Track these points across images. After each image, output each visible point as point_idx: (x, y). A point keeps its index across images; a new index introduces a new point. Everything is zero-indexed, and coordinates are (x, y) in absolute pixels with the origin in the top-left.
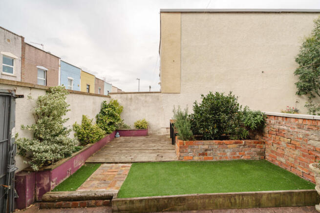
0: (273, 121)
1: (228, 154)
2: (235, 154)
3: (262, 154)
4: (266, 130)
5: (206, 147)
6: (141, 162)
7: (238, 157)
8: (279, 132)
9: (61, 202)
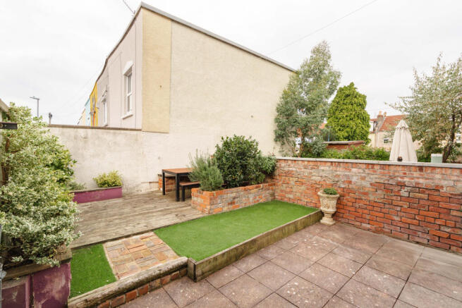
0: (283, 164)
1: (251, 199)
2: (256, 198)
3: (273, 195)
4: (277, 173)
5: (234, 195)
6: (165, 227)
7: (258, 201)
8: (289, 174)
9: (108, 302)
